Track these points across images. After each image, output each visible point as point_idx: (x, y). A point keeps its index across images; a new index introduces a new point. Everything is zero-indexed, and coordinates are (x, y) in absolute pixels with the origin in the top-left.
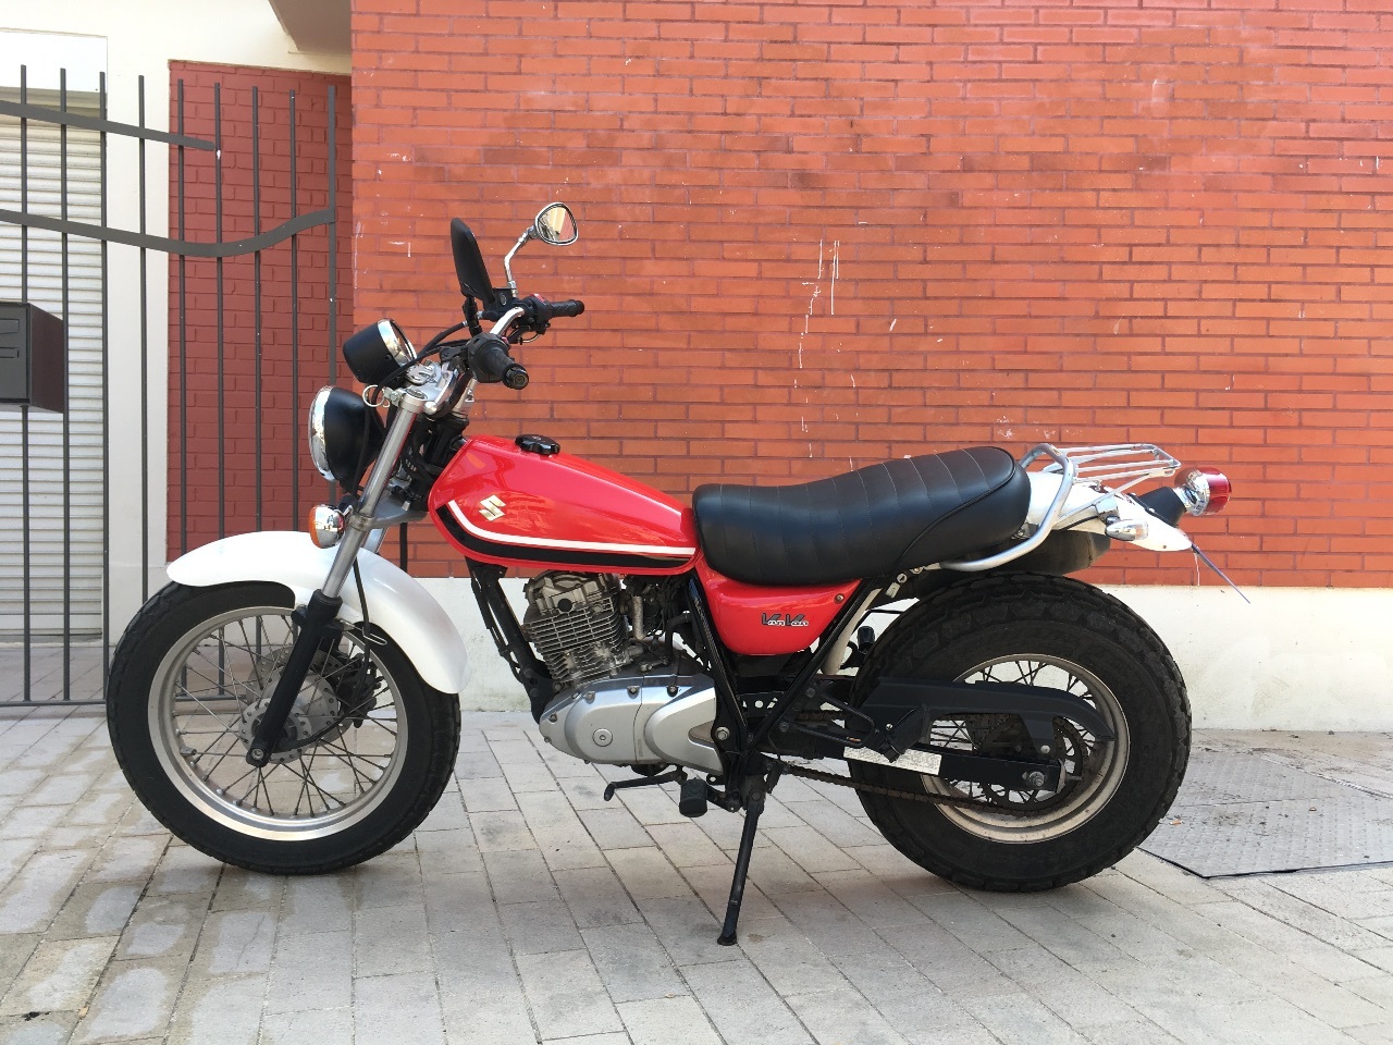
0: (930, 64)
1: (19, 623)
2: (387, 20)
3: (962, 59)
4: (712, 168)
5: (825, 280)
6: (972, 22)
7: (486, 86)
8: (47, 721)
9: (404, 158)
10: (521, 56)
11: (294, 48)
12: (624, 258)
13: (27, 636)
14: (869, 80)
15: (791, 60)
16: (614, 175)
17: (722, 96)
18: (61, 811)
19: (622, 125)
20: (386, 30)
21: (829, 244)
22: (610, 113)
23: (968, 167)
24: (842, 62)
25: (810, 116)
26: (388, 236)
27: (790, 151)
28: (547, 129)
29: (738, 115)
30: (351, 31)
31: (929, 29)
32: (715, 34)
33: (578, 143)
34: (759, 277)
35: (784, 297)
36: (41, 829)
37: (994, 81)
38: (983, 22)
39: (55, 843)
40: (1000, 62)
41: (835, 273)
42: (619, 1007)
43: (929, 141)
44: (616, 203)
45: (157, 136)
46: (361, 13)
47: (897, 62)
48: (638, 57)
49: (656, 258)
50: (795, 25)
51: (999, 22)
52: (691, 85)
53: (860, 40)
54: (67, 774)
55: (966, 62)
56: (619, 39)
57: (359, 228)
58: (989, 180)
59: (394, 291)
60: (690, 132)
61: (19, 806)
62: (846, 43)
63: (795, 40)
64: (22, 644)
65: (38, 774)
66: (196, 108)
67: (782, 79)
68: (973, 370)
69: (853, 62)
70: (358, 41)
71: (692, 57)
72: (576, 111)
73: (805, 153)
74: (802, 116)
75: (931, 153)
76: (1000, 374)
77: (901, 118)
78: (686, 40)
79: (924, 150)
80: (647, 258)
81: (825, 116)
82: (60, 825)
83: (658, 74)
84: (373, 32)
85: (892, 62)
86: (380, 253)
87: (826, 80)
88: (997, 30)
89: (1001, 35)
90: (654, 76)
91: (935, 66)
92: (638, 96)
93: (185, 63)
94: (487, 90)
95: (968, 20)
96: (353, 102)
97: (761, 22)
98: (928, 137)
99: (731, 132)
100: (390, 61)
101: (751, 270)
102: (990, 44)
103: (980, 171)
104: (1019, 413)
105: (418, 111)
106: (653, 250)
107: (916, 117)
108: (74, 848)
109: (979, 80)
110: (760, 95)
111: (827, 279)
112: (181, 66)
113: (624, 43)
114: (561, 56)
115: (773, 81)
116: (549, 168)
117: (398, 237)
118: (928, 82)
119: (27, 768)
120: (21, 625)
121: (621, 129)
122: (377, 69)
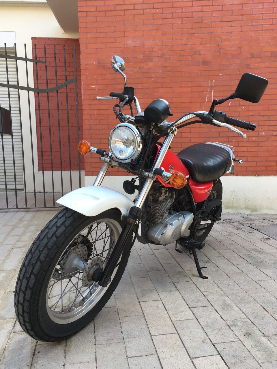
0: (241, 26)
1: (4, 187)
2: (88, 24)
3: (251, 24)
4: (178, 61)
5: (210, 91)
6: (254, 13)
7: (115, 41)
8: (12, 213)
9: (94, 63)
10: (125, 32)
11: (64, 32)
12: (154, 88)
13: (6, 190)
14: (224, 32)
15: (200, 28)
16: (151, 64)
17: (181, 40)
18: (18, 237)
19: (153, 50)
20: (88, 27)
21: (211, 81)
22: (150, 46)
23: (253, 57)
24: (215, 27)
25: (206, 44)
26: (90, 85)
27: (200, 55)
28: (132, 52)
29: (186, 45)
30: (79, 28)
31: (241, 16)
32: (179, 22)
33: (141, 56)
34: (192, 92)
35: (199, 97)
36: (14, 242)
37: (260, 30)
38: (257, 13)
39: (17, 246)
40: (262, 25)
41: (213, 90)
42: (159, 293)
43: (241, 49)
44: (151, 72)
45: (30, 60)
46: (81, 22)
47: (232, 26)
48: (157, 30)
49: (162, 87)
50: (202, 17)
51: (262, 13)
52: (172, 37)
53: (221, 21)
54: (18, 227)
55: (252, 25)
56: (152, 25)
57: (83, 83)
58: (259, 60)
59: (93, 100)
60: (172, 51)
61: (8, 236)
62: (217, 22)
63: (202, 22)
64: (5, 192)
65: (12, 227)
66: (39, 50)
67: (198, 33)
68: (253, 116)
69: (219, 27)
70: (81, 30)
71: (172, 29)
72: (140, 47)
73: (205, 55)
74: (204, 44)
75: (241, 53)
76: (261, 117)
77: (233, 43)
78: (170, 24)
79: (239, 52)
80: (160, 88)
81: (210, 44)
82: (18, 241)
83: (163, 34)
84: (85, 27)
85: (230, 27)
86: (89, 90)
87: (211, 33)
88: (261, 15)
89: (263, 16)
90: (162, 35)
91: (243, 27)
92: (157, 41)
93: (35, 38)
94: (116, 42)
95: (253, 13)
96: (80, 48)
97: (192, 17)
98: (240, 48)
99: (183, 50)
100: (89, 36)
101: (189, 89)
102: (259, 19)
103: (256, 57)
104: (266, 127)
105: (98, 49)
106: (162, 85)
107: (237, 43)
108: (22, 247)
109: (256, 30)
110: (192, 39)
111: (211, 91)
112: (35, 39)
113: (153, 26)
114: (136, 31)
115: (195, 34)
116: (133, 63)
117: (93, 85)
118: (241, 32)
119: (9, 226)
120: (5, 187)
121: (153, 51)
122: (86, 38)
